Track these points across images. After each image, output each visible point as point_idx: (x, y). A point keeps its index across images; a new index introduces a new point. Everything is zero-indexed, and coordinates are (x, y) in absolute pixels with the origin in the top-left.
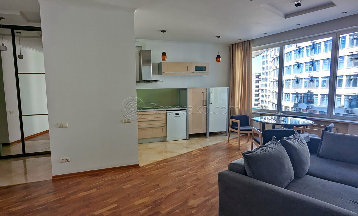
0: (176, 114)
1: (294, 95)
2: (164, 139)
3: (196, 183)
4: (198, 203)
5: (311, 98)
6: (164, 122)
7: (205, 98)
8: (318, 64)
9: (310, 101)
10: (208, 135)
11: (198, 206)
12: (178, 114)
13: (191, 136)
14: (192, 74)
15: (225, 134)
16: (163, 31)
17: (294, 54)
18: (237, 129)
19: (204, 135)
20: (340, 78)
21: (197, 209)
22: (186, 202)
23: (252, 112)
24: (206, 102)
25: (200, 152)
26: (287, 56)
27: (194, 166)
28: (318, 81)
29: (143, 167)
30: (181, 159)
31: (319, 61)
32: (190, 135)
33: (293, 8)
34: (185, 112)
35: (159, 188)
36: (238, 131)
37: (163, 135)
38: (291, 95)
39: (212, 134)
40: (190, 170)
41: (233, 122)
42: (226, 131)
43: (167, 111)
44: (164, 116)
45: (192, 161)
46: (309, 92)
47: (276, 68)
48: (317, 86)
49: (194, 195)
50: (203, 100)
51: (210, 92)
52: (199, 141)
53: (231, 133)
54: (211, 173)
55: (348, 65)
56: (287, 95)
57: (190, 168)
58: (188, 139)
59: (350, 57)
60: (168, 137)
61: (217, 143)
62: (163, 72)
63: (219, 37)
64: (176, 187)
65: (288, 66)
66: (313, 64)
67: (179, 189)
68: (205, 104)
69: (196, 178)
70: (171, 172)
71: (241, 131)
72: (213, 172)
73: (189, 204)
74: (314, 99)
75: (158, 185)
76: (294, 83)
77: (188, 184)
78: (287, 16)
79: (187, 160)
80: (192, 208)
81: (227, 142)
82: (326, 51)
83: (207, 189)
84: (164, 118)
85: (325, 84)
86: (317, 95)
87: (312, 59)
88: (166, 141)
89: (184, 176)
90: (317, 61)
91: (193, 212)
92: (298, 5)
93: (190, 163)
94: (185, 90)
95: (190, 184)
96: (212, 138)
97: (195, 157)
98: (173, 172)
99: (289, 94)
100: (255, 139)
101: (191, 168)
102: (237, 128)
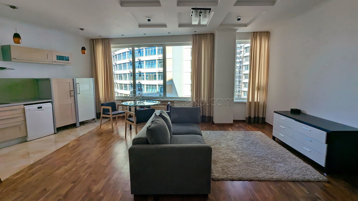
0: (39, 108)
1: (130, 85)
2: (24, 140)
3: (89, 170)
4: (101, 187)
5: (141, 87)
6: (22, 119)
7: (72, 89)
8: (143, 63)
9: (140, 89)
10: (78, 125)
11: (103, 188)
12: (41, 107)
13: (59, 129)
14: (54, 63)
15: (94, 121)
16: (14, 7)
17: (128, 54)
18: (109, 115)
19: (74, 126)
20: (155, 74)
21: (104, 191)
22: (89, 190)
23: (115, 99)
24: (73, 93)
25: (77, 142)
26: (123, 56)
27: (79, 156)
28: (144, 75)
29: (7, 179)
30: (59, 155)
31: (143, 61)
32: (57, 128)
33: (146, 22)
34: (50, 104)
35: (49, 192)
36: (110, 116)
37: (21, 135)
38: (128, 85)
39: (82, 123)
40: (77, 161)
41: (104, 109)
42: (94, 119)
43: (24, 105)
44: (20, 111)
45: (73, 153)
46: (139, 83)
47: (116, 64)
48: (144, 79)
49: (94, 181)
50: (70, 91)
51: (77, 82)
52: (70, 132)
53: (103, 119)
54: (99, 157)
55: (158, 66)
56: (125, 85)
57: (75, 160)
58: (56, 133)
59: (159, 61)
60: (29, 136)
61: (90, 130)
62: (12, 57)
63: (82, 29)
64: (70, 183)
65: (124, 63)
66: (140, 63)
67: (75, 182)
68: (72, 94)
69: (87, 166)
70: (55, 171)
71: (113, 115)
72: (101, 155)
73: (93, 191)
74: (142, 88)
75: (45, 189)
76: (129, 77)
77: (82, 174)
78: (140, 26)
79: (67, 154)
80: (98, 193)
81: (100, 128)
82: (146, 55)
83: (104, 171)
84: (22, 115)
85: (148, 78)
86: (144, 85)
87: (139, 59)
88: (27, 141)
89: (73, 169)
90: (142, 61)
91: (101, 195)
92: (149, 20)
93: (73, 155)
94: (48, 80)
95: (84, 173)
96: (83, 127)
97: (74, 149)
98: (57, 169)
99: (127, 84)
100: (128, 120)
101: (77, 159)
102: (109, 113)
